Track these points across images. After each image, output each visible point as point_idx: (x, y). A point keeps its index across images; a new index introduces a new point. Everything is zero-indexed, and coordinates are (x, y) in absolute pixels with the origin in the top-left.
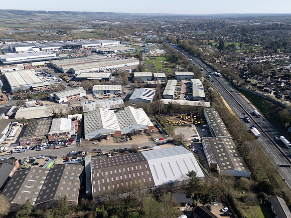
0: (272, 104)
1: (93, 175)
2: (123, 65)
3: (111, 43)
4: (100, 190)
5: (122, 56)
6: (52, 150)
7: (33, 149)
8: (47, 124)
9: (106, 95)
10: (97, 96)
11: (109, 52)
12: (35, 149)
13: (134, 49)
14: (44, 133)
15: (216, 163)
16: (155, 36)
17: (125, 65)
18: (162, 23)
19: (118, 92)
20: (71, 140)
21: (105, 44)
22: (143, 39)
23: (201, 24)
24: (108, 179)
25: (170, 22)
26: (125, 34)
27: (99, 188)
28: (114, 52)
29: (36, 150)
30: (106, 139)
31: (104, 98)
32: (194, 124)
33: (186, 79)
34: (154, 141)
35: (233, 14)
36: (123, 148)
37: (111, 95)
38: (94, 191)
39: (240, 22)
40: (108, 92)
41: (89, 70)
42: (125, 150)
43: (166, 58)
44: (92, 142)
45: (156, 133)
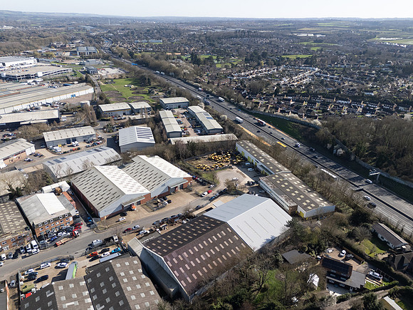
0: (301, 126)
1: (168, 262)
2: (69, 96)
3: (22, 62)
4: (190, 281)
5: (56, 82)
6: (54, 249)
7: (15, 257)
8: (13, 210)
9: (72, 146)
10: (59, 148)
11: (28, 77)
12: (20, 257)
13: (70, 70)
14: (20, 225)
15: (296, 204)
16: (92, 49)
17: (73, 96)
18: (89, 28)
19: (91, 139)
20: (76, 225)
21: (11, 63)
22: (73, 53)
23: (148, 31)
24: (192, 262)
25: (100, 27)
26: (36, 46)
27: (188, 278)
28: (36, 76)
29: (23, 257)
30: (132, 210)
31: (71, 151)
32: (234, 164)
33: (179, 107)
34: (202, 196)
35: (181, 17)
36: (169, 216)
37: (82, 145)
38: (183, 284)
39: (197, 28)
40: (74, 140)
41: (11, 110)
42: (173, 218)
43: (130, 80)
44: (114, 219)
45: (196, 186)
